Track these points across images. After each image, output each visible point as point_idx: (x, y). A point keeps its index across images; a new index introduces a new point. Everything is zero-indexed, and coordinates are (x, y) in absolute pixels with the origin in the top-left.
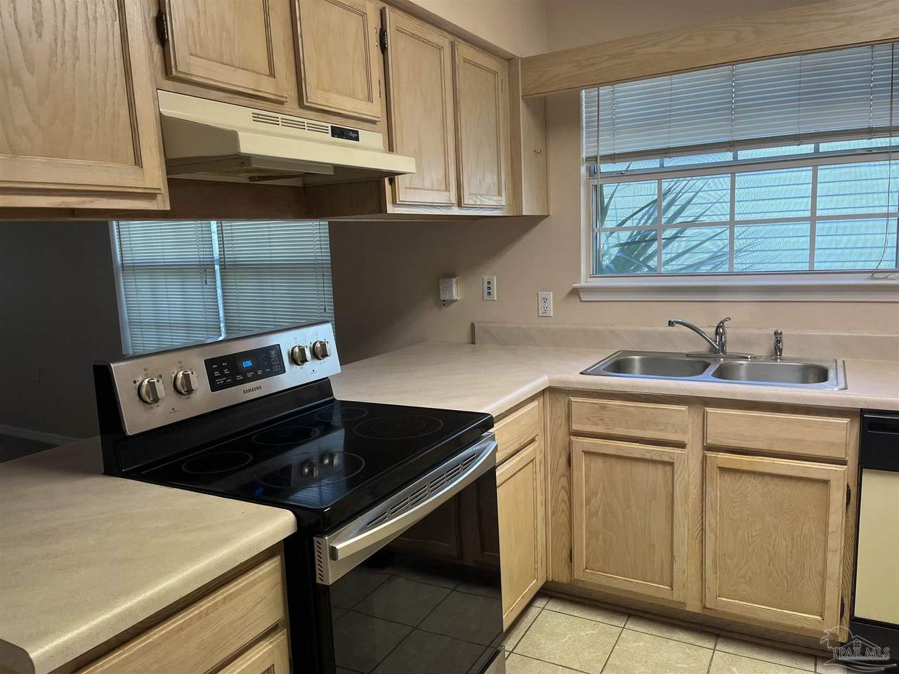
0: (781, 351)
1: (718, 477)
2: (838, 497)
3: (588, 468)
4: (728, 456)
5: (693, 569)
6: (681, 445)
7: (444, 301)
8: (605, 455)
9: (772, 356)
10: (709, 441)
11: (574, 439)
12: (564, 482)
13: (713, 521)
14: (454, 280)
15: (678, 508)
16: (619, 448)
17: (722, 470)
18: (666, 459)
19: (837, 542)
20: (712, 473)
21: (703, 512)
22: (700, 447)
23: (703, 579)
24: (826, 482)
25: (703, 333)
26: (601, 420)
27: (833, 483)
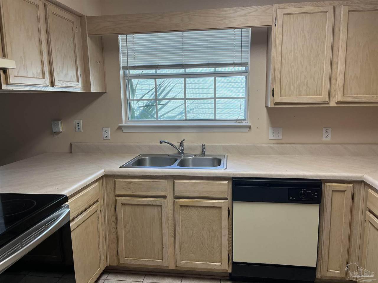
0: (205, 152)
1: (180, 210)
2: (225, 213)
3: (124, 212)
4: (184, 200)
5: (171, 251)
6: (165, 197)
7: (55, 132)
8: (132, 205)
9: (201, 155)
10: (176, 195)
11: (117, 198)
12: (114, 218)
13: (179, 229)
14: (60, 122)
15: (164, 225)
16: (138, 201)
17: (181, 206)
18: (158, 204)
19: (225, 232)
20: (178, 208)
21: (174, 226)
22: (172, 197)
23: (175, 254)
24: (220, 208)
25: (174, 146)
26: (130, 188)
27: (223, 208)
